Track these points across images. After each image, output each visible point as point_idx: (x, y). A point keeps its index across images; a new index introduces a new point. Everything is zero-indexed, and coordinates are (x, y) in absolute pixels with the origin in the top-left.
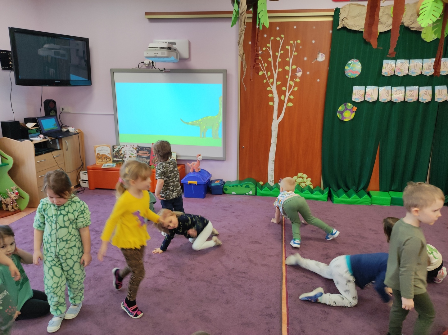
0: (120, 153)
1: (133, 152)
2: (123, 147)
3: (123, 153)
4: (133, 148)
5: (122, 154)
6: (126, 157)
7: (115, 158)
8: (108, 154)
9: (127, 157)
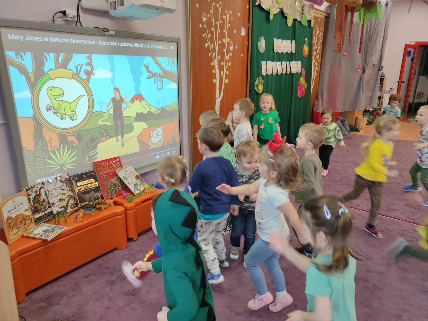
0: (41, 201)
1: (63, 189)
2: (41, 186)
3: (45, 198)
4: (61, 181)
5: (44, 200)
6: (53, 204)
7: (37, 214)
8: (26, 210)
9: (55, 202)
